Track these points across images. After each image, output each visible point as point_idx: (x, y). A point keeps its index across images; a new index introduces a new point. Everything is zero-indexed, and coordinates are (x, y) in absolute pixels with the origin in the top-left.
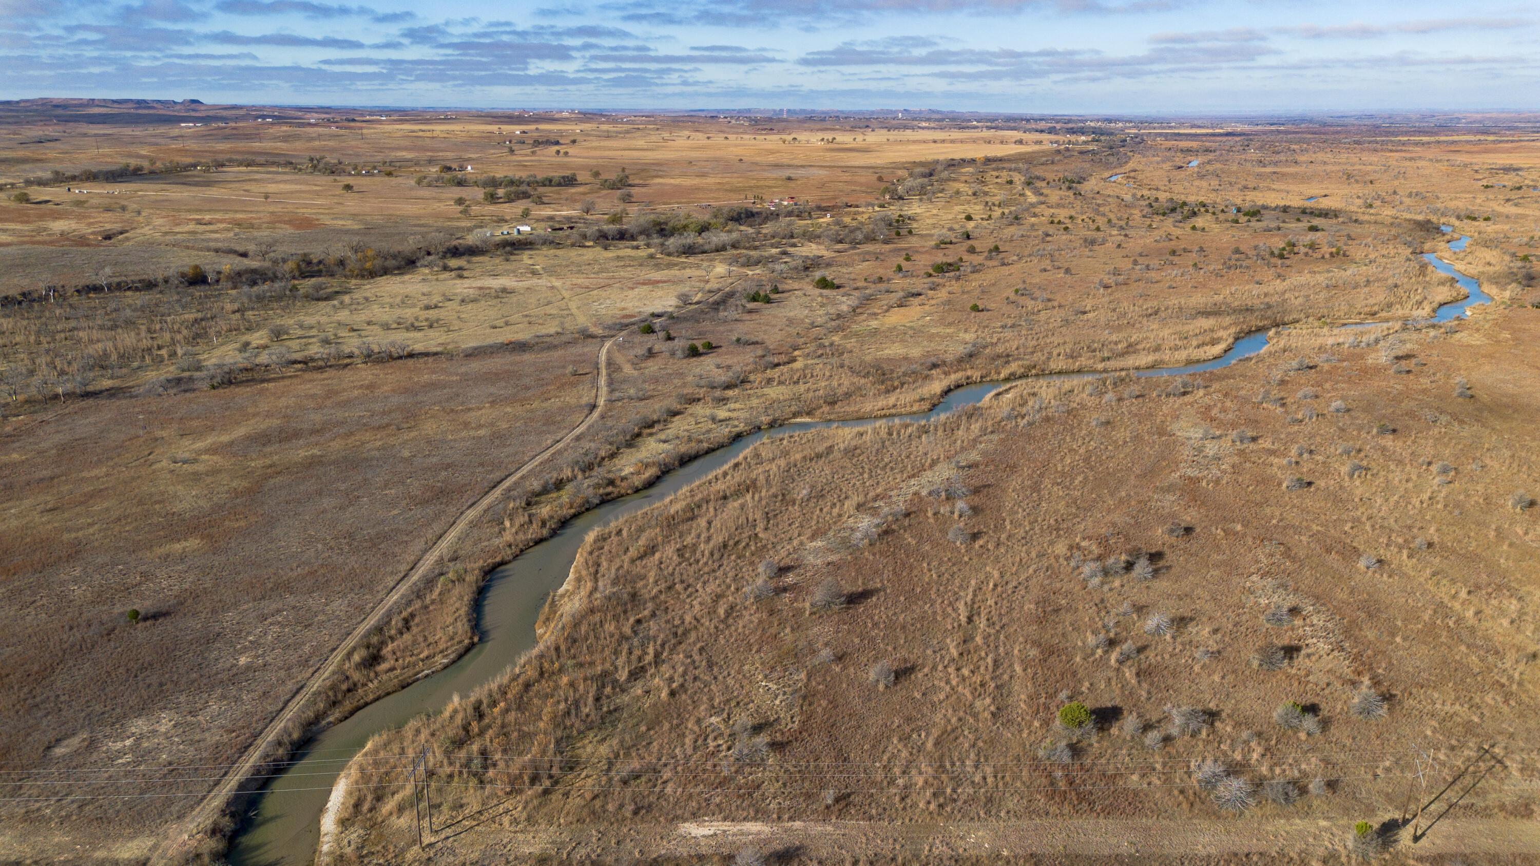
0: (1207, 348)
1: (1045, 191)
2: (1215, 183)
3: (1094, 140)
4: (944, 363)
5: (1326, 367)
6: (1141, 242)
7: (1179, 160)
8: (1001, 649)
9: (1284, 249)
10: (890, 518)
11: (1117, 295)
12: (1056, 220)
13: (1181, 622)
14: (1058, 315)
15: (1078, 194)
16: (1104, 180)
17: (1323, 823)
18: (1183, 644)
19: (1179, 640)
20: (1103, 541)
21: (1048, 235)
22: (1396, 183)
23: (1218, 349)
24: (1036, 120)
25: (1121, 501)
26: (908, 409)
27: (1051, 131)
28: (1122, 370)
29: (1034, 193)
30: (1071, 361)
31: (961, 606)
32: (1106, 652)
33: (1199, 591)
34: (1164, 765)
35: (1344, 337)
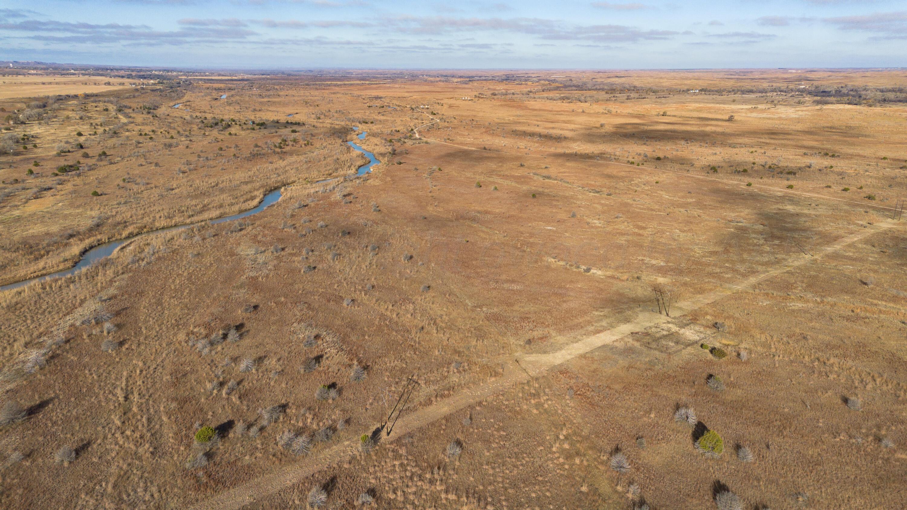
0: (249, 202)
1: (132, 115)
2: (237, 107)
3: (159, 83)
4: (79, 233)
5: (313, 205)
6: (201, 144)
7: (215, 94)
8: (152, 410)
9: (281, 143)
10: (54, 347)
11: (192, 177)
12: (143, 133)
13: (260, 360)
14: (156, 193)
15: (155, 116)
16: (171, 107)
17: (346, 443)
18: (262, 372)
19: (260, 371)
20: (207, 326)
21: (139, 143)
22: (329, 106)
23: (256, 202)
24: (117, 70)
25: (215, 299)
26: (56, 269)
27: (129, 77)
28: (202, 221)
29: (124, 116)
30: (169, 220)
31: (119, 391)
32: (219, 391)
33: (267, 340)
34: (262, 444)
35: (318, 188)
